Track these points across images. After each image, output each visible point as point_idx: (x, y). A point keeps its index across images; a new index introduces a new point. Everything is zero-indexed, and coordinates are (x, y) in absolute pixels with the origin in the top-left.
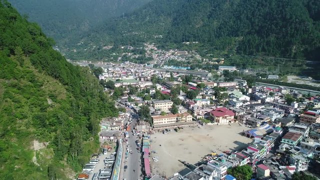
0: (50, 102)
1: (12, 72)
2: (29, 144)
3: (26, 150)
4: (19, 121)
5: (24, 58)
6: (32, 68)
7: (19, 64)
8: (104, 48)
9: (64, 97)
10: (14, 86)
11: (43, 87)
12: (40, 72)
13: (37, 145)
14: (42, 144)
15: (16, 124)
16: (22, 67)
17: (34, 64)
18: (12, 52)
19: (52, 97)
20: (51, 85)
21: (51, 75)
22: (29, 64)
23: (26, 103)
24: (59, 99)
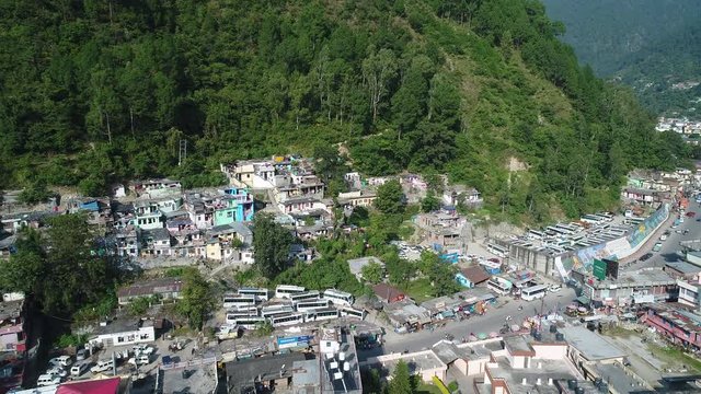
0: (541, 119)
1: (492, 68)
2: (504, 161)
3: (499, 168)
4: (494, 128)
5: (513, 51)
6: (522, 67)
7: (503, 58)
8: (675, 86)
9: (566, 116)
10: (494, 86)
11: (534, 97)
12: (532, 73)
13: (514, 165)
14: (522, 164)
15: (490, 131)
16: (507, 63)
17: (525, 59)
18: (497, 42)
19: (546, 112)
20: (549, 94)
21: (551, 78)
22: (519, 60)
23: (508, 110)
24: (557, 117)
